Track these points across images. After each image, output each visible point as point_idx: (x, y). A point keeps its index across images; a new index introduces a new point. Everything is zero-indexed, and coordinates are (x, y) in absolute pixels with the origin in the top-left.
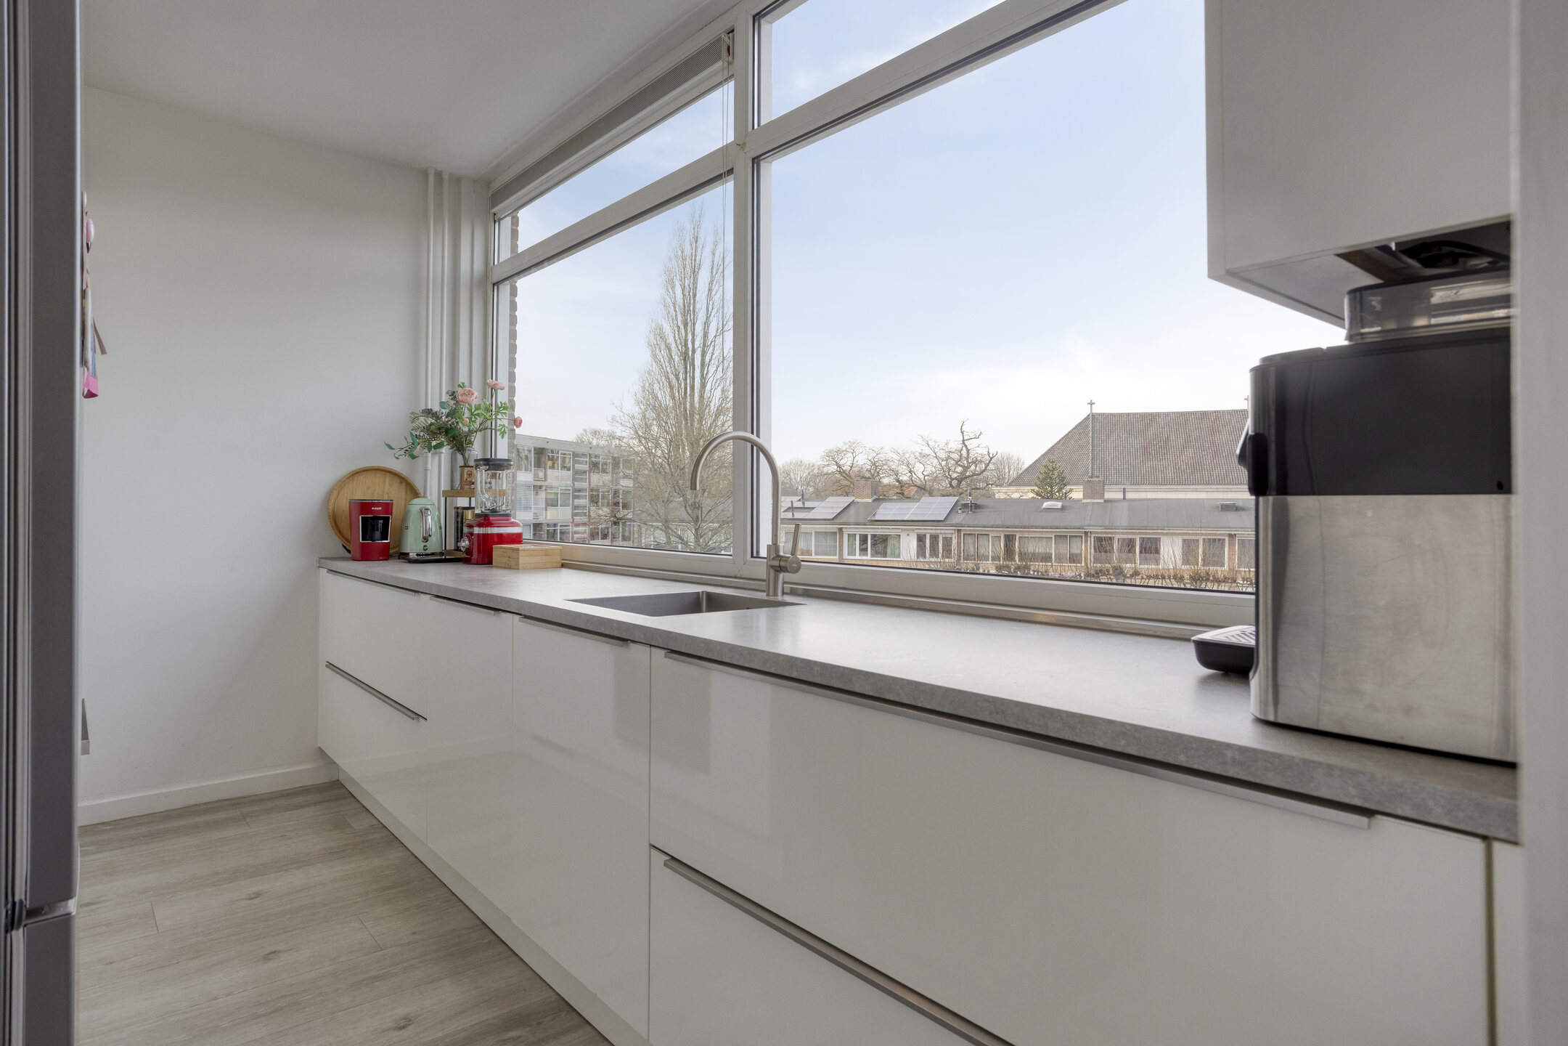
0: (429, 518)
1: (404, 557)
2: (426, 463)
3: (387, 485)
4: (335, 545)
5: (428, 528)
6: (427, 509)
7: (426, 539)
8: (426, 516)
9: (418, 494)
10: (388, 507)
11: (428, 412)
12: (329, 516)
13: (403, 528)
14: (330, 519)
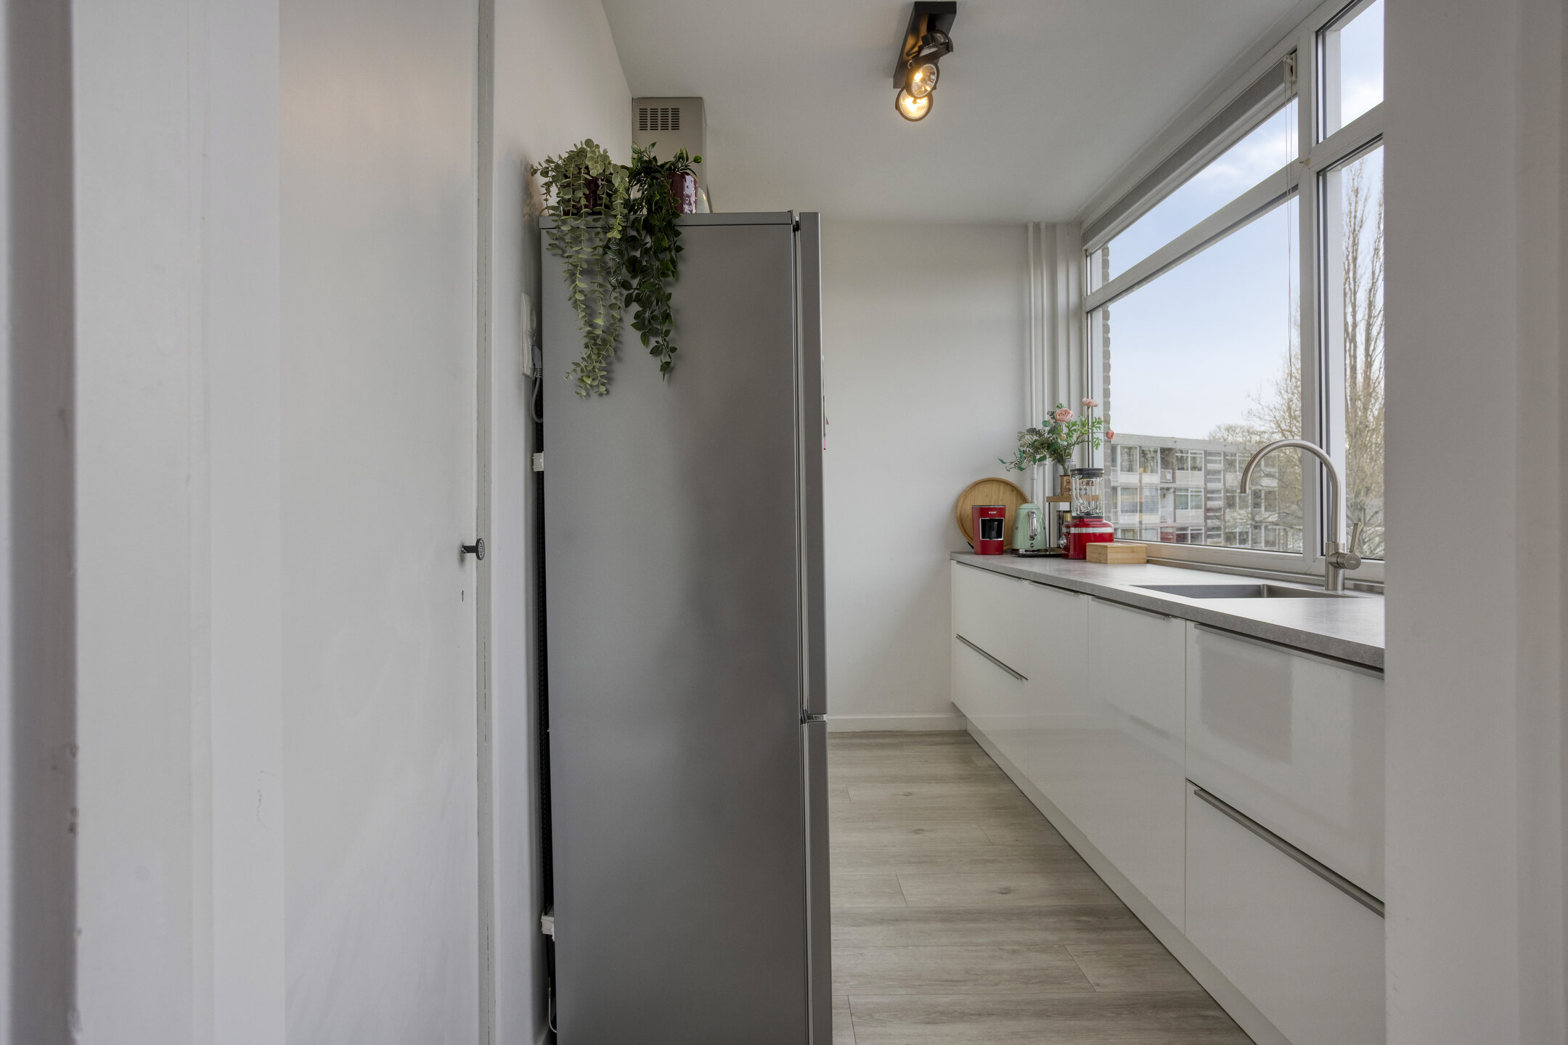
0: (1035, 520)
1: (1015, 552)
2: (1033, 473)
3: (1001, 493)
4: (962, 542)
5: (1034, 528)
6: (1033, 513)
7: (1032, 538)
8: (1032, 519)
9: (1026, 500)
10: (1001, 511)
11: (1032, 431)
12: (958, 518)
13: (1013, 528)
14: (958, 521)
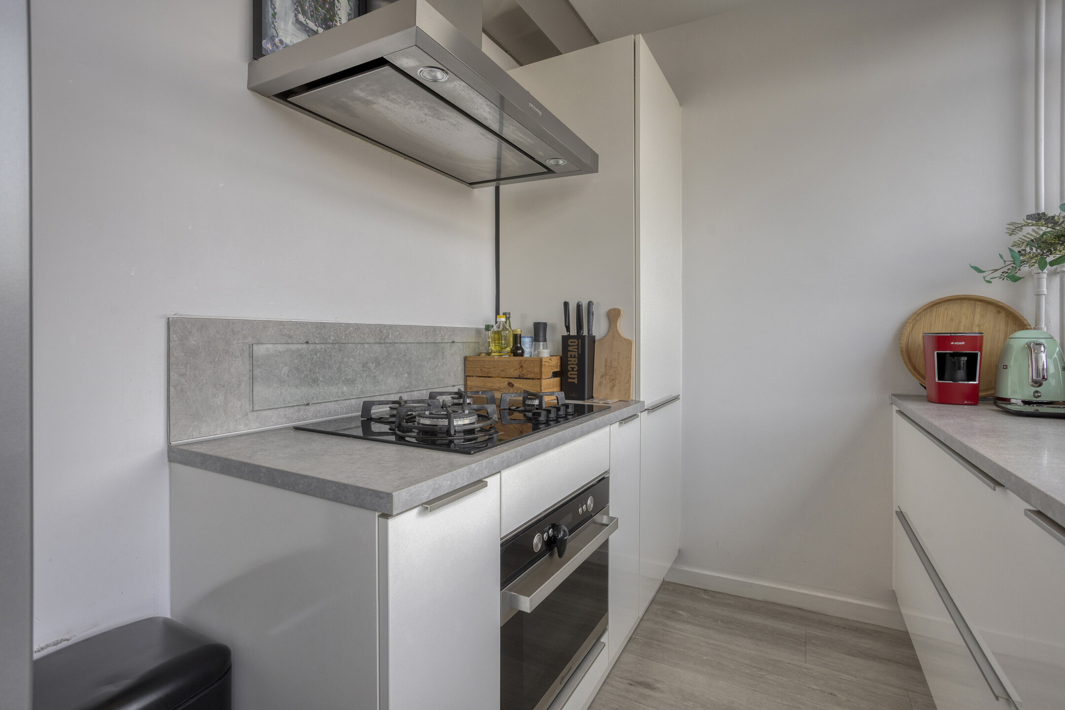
0: (1043, 355)
1: (1000, 403)
2: (1039, 286)
3: (977, 317)
5: (1041, 368)
6: (1040, 344)
7: (1038, 383)
8: (1037, 354)
9: (1025, 325)
10: (976, 341)
11: (1039, 218)
12: (902, 351)
13: (999, 366)
14: (902, 354)
